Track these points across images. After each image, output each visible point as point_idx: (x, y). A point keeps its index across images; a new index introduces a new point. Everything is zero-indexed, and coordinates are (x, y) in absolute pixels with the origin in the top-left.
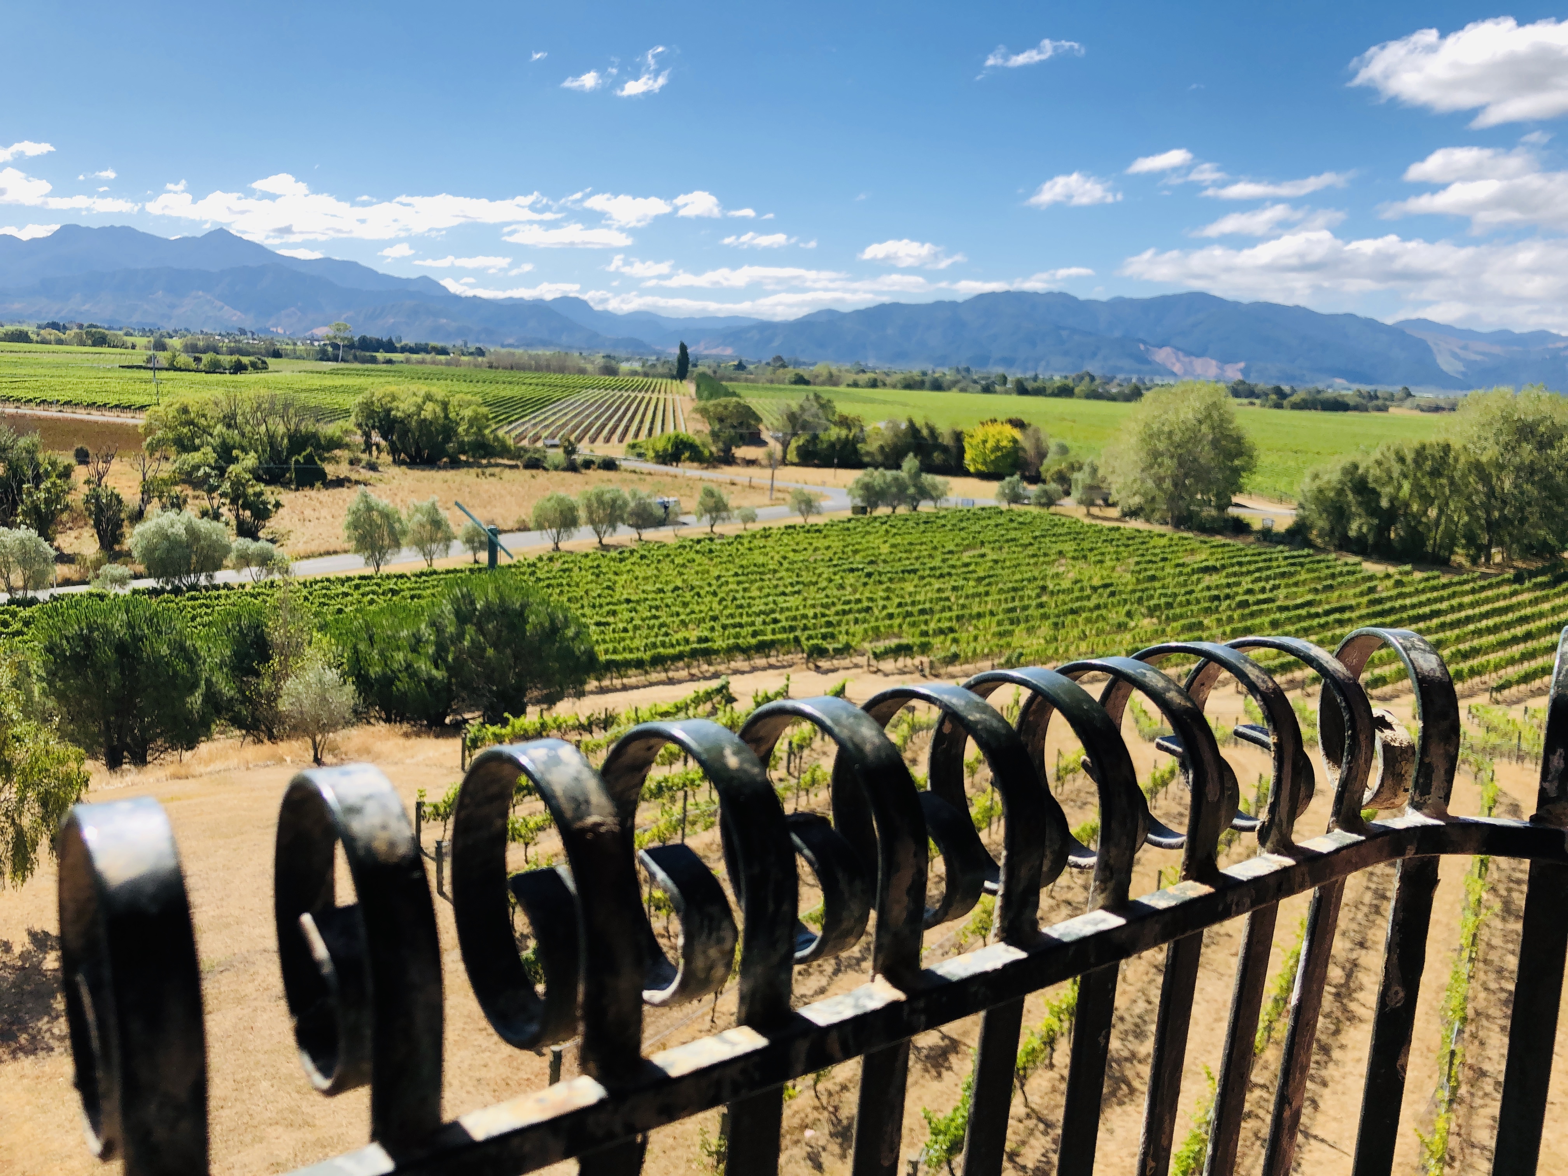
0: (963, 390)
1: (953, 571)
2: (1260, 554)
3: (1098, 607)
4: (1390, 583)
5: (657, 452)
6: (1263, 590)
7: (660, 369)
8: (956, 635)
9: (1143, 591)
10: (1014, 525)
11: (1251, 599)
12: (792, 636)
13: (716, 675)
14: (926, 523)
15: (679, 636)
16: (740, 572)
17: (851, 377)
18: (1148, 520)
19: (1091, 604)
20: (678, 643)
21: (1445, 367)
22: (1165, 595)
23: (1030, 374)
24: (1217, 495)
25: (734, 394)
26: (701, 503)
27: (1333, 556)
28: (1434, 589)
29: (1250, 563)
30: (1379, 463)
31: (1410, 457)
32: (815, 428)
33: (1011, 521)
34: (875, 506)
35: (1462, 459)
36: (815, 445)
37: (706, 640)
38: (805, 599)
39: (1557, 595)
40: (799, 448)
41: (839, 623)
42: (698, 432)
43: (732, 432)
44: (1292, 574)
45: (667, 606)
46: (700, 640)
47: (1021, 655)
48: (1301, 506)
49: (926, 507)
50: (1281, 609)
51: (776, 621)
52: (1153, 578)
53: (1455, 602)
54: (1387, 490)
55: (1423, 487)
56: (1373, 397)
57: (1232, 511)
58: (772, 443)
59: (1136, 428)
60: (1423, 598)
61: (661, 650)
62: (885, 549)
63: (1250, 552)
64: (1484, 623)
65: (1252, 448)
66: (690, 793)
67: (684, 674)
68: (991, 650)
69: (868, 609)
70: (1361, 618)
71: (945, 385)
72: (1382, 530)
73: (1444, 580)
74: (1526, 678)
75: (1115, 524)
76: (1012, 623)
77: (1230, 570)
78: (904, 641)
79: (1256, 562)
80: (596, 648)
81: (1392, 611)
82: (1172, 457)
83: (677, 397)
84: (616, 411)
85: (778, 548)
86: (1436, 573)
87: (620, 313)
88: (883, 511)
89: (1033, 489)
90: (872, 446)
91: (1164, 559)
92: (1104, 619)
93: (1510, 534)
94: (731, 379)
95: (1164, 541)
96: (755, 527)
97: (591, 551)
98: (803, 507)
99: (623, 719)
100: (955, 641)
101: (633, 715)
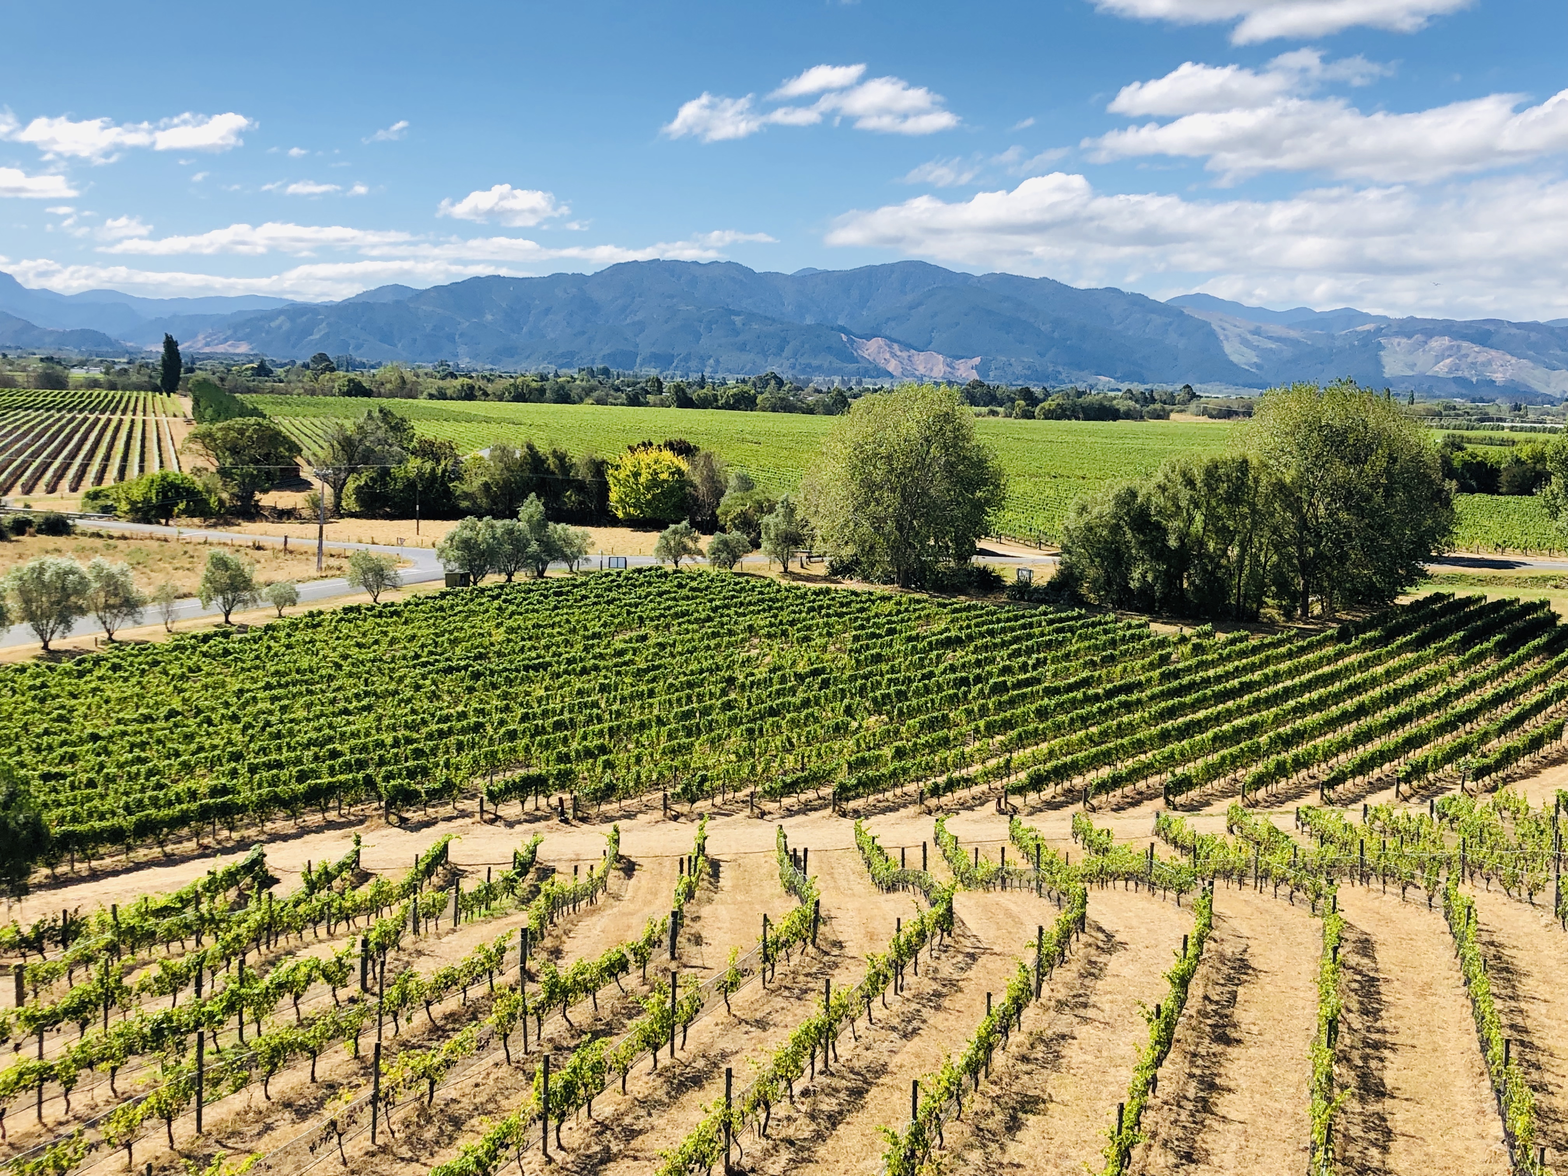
0: (600, 402)
1: (602, 663)
2: (1016, 618)
3: (806, 703)
4: (1187, 649)
5: (133, 503)
6: (1024, 668)
7: (134, 378)
8: (611, 757)
9: (866, 677)
10: (685, 592)
11: (1010, 680)
12: (360, 776)
13: (243, 845)
14: (556, 594)
15: (181, 787)
16: (274, 681)
17: (434, 385)
18: (866, 579)
19: (797, 700)
20: (179, 801)
21: (1235, 358)
22: (896, 682)
23: (694, 377)
24: (955, 540)
25: (255, 412)
26: (207, 580)
27: (1111, 616)
28: (1242, 654)
29: (1003, 630)
30: (1163, 489)
31: (1199, 478)
32: (382, 459)
33: (680, 586)
34: (481, 572)
35: (1264, 480)
36: (385, 484)
37: (224, 791)
38: (379, 719)
39: (1391, 655)
40: (359, 490)
41: (434, 751)
42: (197, 471)
43: (252, 468)
44: (1060, 644)
45: (159, 742)
46: (215, 792)
47: (704, 779)
48: (1066, 549)
49: (556, 571)
50: (1051, 692)
51: (334, 755)
52: (878, 659)
53: (1269, 670)
54: (1176, 524)
55: (1220, 518)
56: (1148, 399)
57: (978, 561)
58: (317, 483)
59: (843, 451)
60: (1230, 667)
61: (153, 811)
62: (499, 635)
63: (1003, 616)
64: (1306, 698)
65: (999, 474)
66: (208, 1034)
67: (191, 845)
68: (660, 774)
69: (478, 727)
70: (1152, 698)
71: (574, 395)
72: (1171, 579)
73: (1254, 642)
74: (1363, 768)
75: (824, 585)
76: (689, 735)
77: (980, 642)
78: (534, 771)
79: (1013, 629)
80: (45, 817)
81: (1192, 687)
82: (893, 490)
83: (163, 419)
84: (65, 443)
85: (333, 643)
86: (1244, 633)
87: (67, 293)
88: (492, 580)
89: (706, 542)
90: (473, 484)
91: (891, 632)
92: (816, 720)
93: (1329, 576)
94: (249, 390)
95: (889, 607)
96: (298, 611)
97: (30, 662)
98: (370, 577)
99: (94, 927)
100: (608, 765)
101: (109, 918)
